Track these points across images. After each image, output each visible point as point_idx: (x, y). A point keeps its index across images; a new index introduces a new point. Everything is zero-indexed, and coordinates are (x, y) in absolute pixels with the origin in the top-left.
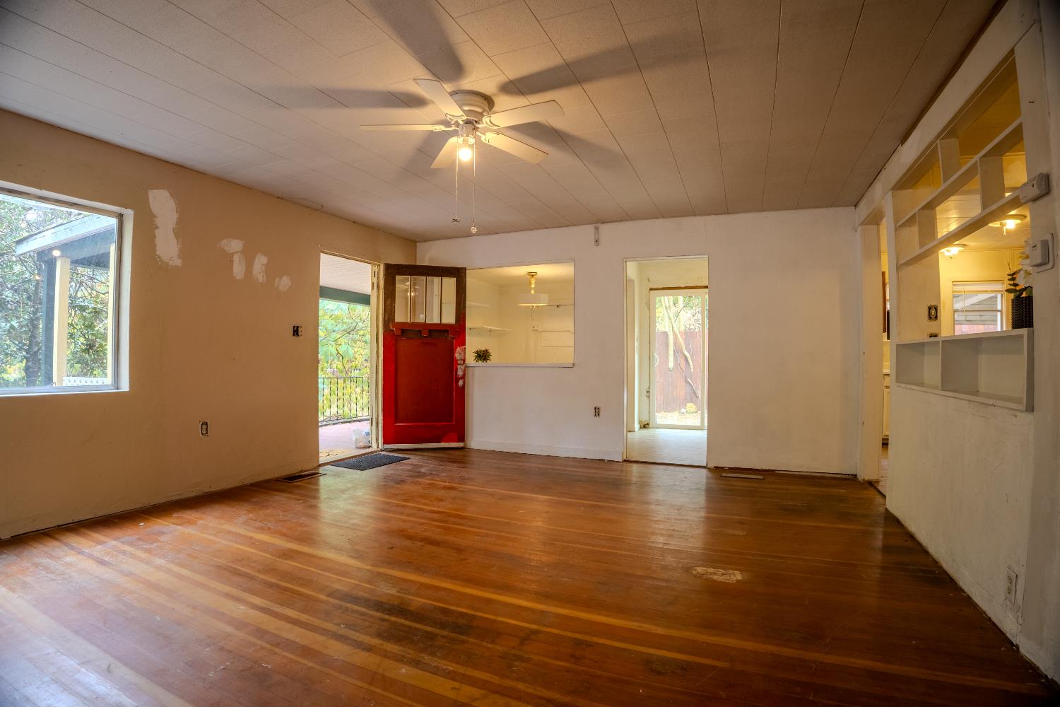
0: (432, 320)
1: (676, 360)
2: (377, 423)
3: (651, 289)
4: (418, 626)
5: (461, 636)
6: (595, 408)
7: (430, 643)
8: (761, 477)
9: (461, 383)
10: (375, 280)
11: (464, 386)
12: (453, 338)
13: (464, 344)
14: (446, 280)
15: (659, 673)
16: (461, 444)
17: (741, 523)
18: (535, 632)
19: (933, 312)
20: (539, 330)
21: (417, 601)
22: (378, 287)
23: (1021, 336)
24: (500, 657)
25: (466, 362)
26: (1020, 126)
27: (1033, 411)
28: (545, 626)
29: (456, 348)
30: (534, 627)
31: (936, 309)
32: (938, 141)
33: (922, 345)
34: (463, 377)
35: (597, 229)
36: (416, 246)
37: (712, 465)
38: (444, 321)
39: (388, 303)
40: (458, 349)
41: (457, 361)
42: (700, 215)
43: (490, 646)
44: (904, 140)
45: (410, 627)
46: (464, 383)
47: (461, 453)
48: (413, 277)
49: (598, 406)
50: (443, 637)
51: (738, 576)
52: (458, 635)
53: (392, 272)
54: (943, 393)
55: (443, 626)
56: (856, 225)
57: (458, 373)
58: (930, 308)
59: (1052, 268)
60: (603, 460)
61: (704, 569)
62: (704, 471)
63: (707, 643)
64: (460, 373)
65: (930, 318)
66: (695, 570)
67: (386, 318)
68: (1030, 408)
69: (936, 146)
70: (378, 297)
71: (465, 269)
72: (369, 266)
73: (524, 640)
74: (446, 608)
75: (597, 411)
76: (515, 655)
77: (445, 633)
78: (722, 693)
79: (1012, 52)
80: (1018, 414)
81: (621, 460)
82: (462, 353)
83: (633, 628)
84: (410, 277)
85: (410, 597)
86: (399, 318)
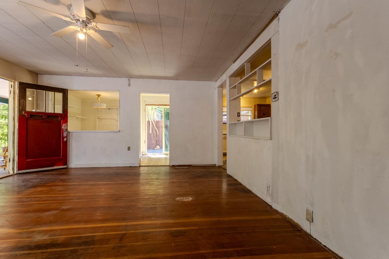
0: (48, 111)
1: (152, 131)
2: (14, 160)
3: (146, 105)
4: (65, 249)
5: (90, 246)
6: (128, 147)
7: (75, 255)
8: (188, 167)
9: (65, 139)
10: (12, 89)
11: (67, 141)
12: (61, 120)
13: (67, 122)
14: (56, 94)
15: (177, 236)
16: (65, 166)
17: (186, 182)
18: (125, 234)
19: (239, 114)
20: (101, 118)
21: (62, 238)
22: (14, 93)
23: (268, 120)
24: (112, 249)
25: (68, 130)
26: (271, 61)
27: (271, 140)
28: (128, 231)
29: (63, 124)
30: (124, 232)
31: (239, 113)
32: (245, 63)
33: (236, 124)
34: (66, 137)
35: (129, 80)
36: (38, 76)
37: (171, 165)
38: (56, 112)
39: (22, 101)
40: (64, 125)
41: (63, 130)
42: (168, 79)
43: (106, 246)
44: (234, 62)
45: (61, 251)
46: (67, 139)
47: (65, 170)
48: (37, 90)
49: (129, 146)
50: (81, 249)
51: (190, 199)
52: (89, 246)
53: (23, 87)
54: (244, 137)
55: (79, 245)
56: (216, 88)
57: (64, 135)
58: (238, 113)
59: (278, 100)
60: (132, 166)
61: (179, 198)
62: (169, 167)
63: (189, 222)
64: (65, 135)
65: (238, 116)
66: (177, 199)
67: (20, 109)
68: (271, 139)
69: (245, 64)
70: (14, 98)
71: (67, 90)
72: (8, 82)
73: (121, 239)
74: (79, 236)
75: (129, 149)
76: (119, 246)
77: (82, 247)
78: (199, 237)
79: (270, 39)
80: (267, 141)
81: (138, 166)
82: (66, 126)
83: (162, 223)
84: (35, 90)
85: (57, 237)
86: (28, 109)
